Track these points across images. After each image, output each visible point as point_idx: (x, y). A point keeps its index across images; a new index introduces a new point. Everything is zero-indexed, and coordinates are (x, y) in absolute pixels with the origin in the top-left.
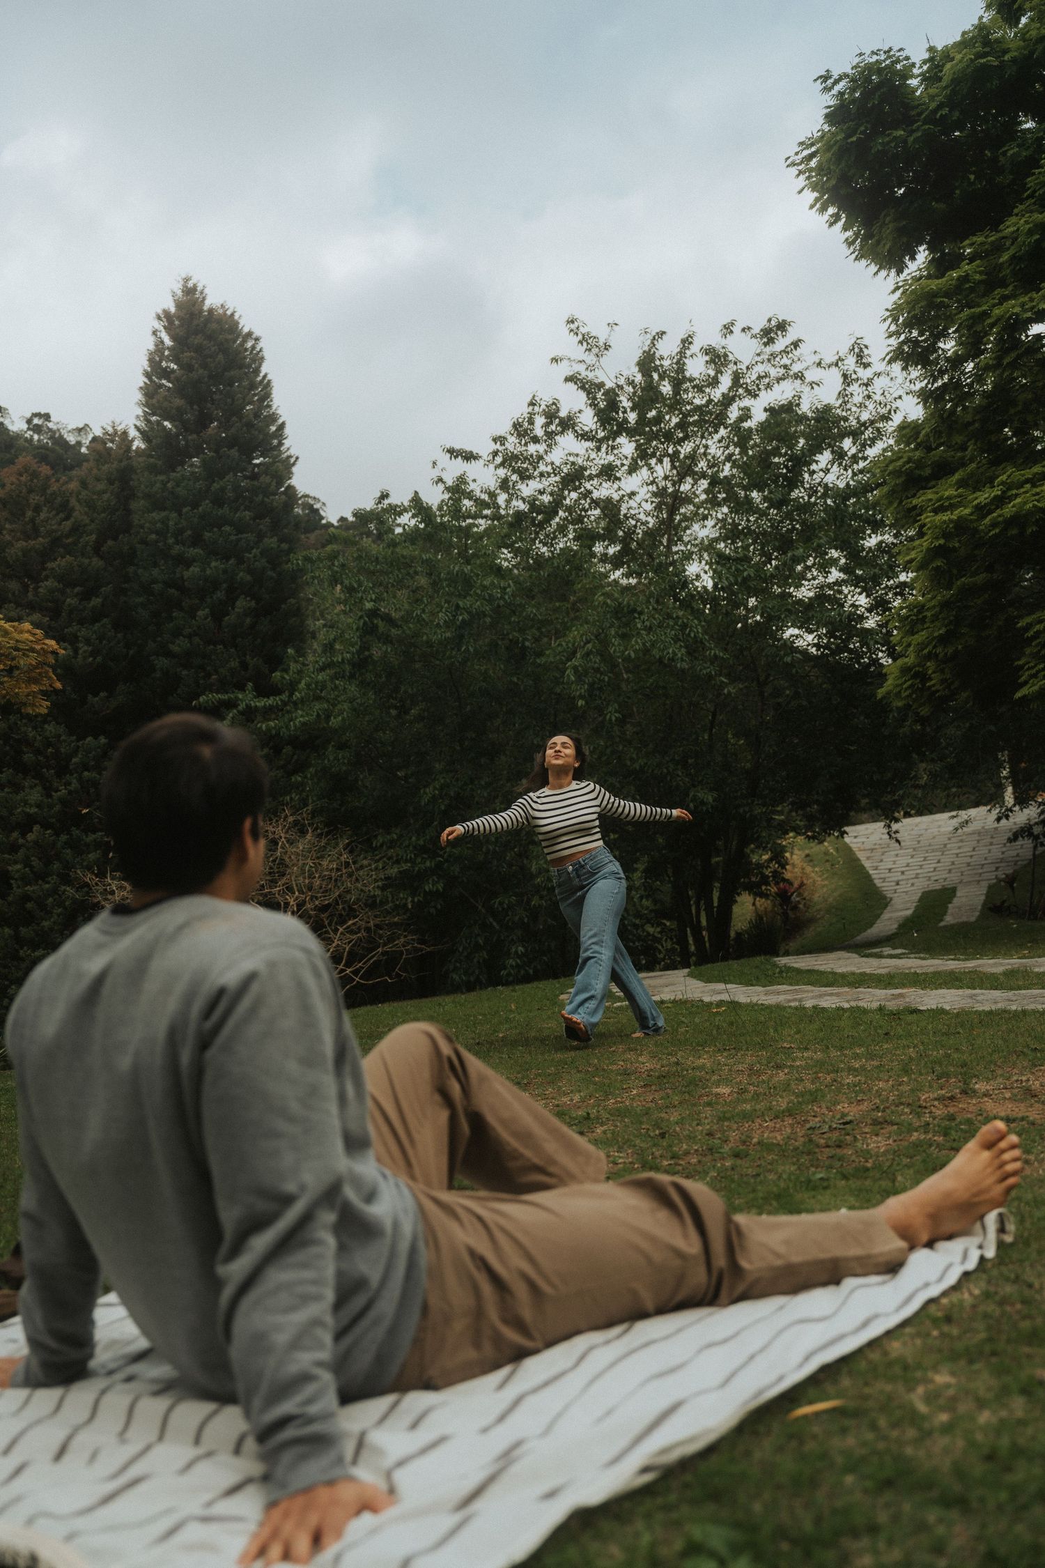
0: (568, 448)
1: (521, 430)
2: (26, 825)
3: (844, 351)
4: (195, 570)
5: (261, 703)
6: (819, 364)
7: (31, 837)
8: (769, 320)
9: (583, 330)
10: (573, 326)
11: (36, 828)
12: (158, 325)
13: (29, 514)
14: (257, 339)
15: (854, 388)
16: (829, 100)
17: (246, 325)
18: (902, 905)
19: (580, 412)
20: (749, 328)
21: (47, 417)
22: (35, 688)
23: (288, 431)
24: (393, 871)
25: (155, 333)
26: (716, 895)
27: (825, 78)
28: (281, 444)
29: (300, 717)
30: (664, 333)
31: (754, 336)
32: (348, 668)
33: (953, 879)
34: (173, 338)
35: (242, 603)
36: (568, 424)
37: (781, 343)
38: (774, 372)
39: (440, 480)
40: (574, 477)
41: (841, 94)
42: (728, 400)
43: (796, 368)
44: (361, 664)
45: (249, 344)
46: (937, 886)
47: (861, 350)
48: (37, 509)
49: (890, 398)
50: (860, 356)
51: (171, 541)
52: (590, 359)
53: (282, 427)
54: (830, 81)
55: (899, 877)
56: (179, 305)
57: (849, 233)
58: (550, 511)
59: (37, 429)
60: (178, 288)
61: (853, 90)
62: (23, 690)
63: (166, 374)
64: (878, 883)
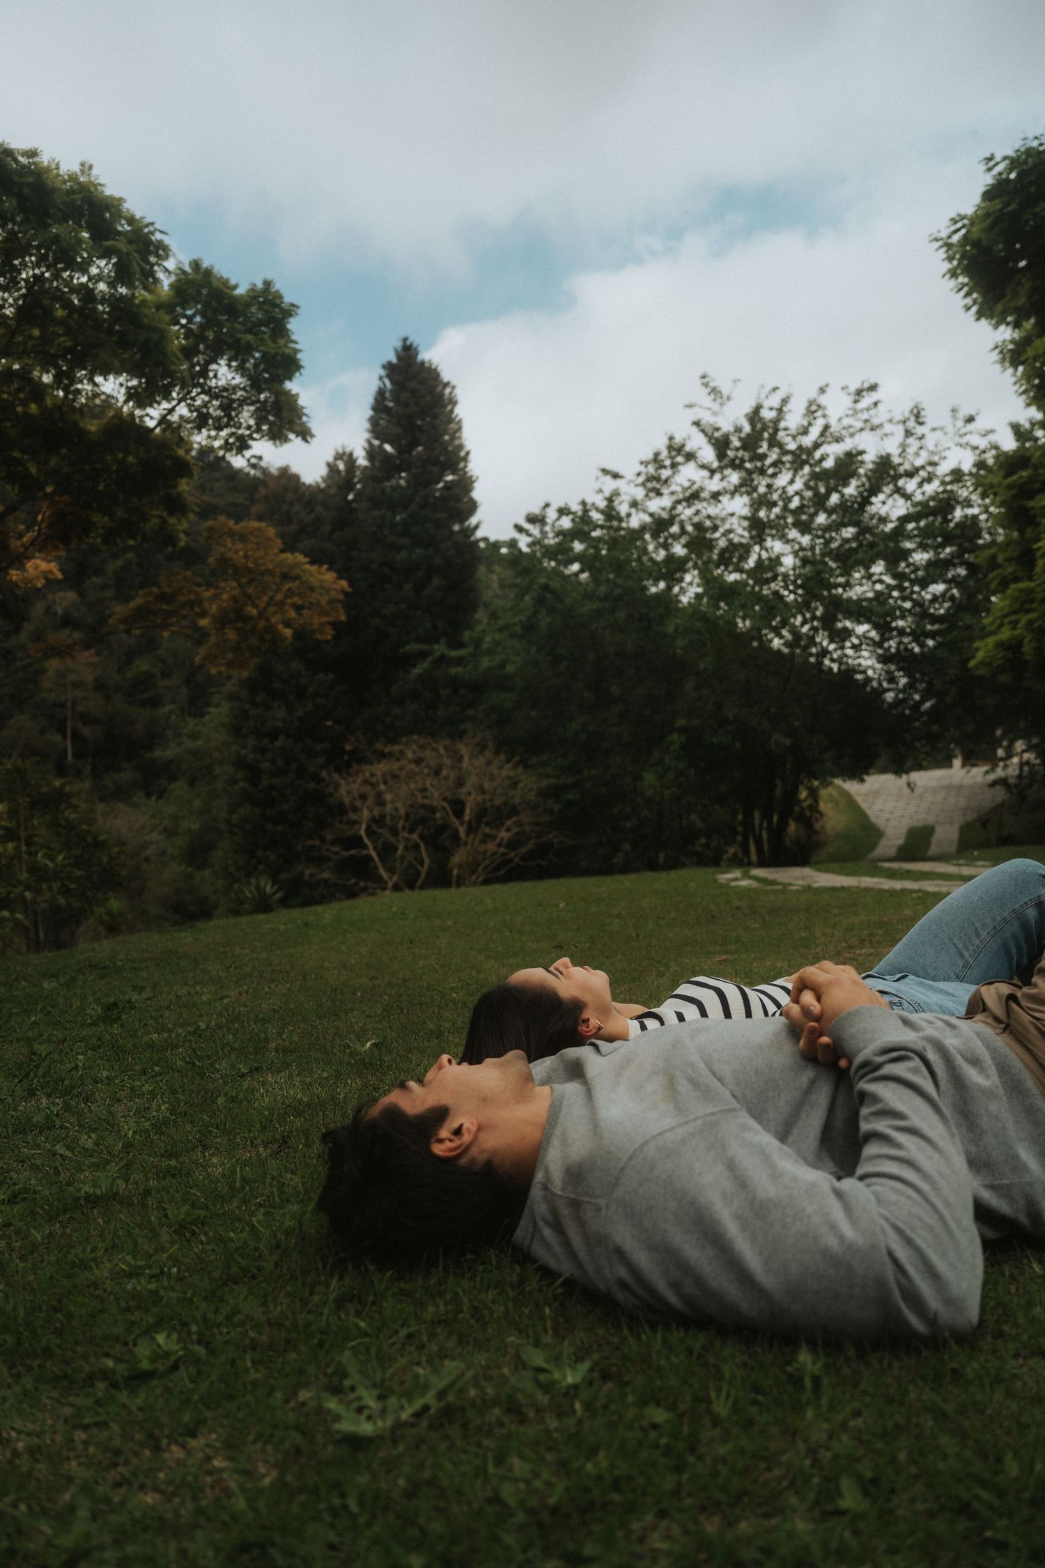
0: (689, 474)
1: (656, 460)
2: (274, 735)
3: (907, 414)
4: (404, 554)
5: (453, 653)
6: (890, 421)
7: (278, 743)
8: (863, 383)
9: (712, 385)
10: (705, 381)
11: (282, 738)
12: (383, 372)
13: (285, 507)
14: (453, 387)
15: (911, 440)
16: (989, 179)
17: (445, 376)
18: (894, 836)
19: (700, 448)
20: (847, 387)
21: (260, 458)
22: (325, 619)
23: (471, 457)
24: (545, 783)
25: (381, 378)
26: (775, 818)
27: (990, 159)
28: (466, 466)
29: (485, 663)
30: (777, 388)
31: (849, 394)
32: (518, 629)
33: (931, 820)
34: (392, 382)
35: (437, 581)
36: (690, 456)
37: (867, 401)
38: (859, 425)
39: (601, 491)
40: (693, 496)
41: (1000, 174)
42: (817, 446)
43: (876, 421)
44: (530, 627)
45: (448, 391)
46: (920, 824)
47: (919, 412)
48: (291, 504)
49: (940, 448)
50: (917, 416)
51: (386, 532)
52: (715, 407)
53: (468, 453)
54: (991, 164)
55: (888, 815)
56: (399, 357)
57: (969, 301)
58: (671, 521)
59: (254, 466)
60: (399, 345)
61: (1010, 170)
62: (317, 620)
63: (387, 410)
64: (873, 819)
